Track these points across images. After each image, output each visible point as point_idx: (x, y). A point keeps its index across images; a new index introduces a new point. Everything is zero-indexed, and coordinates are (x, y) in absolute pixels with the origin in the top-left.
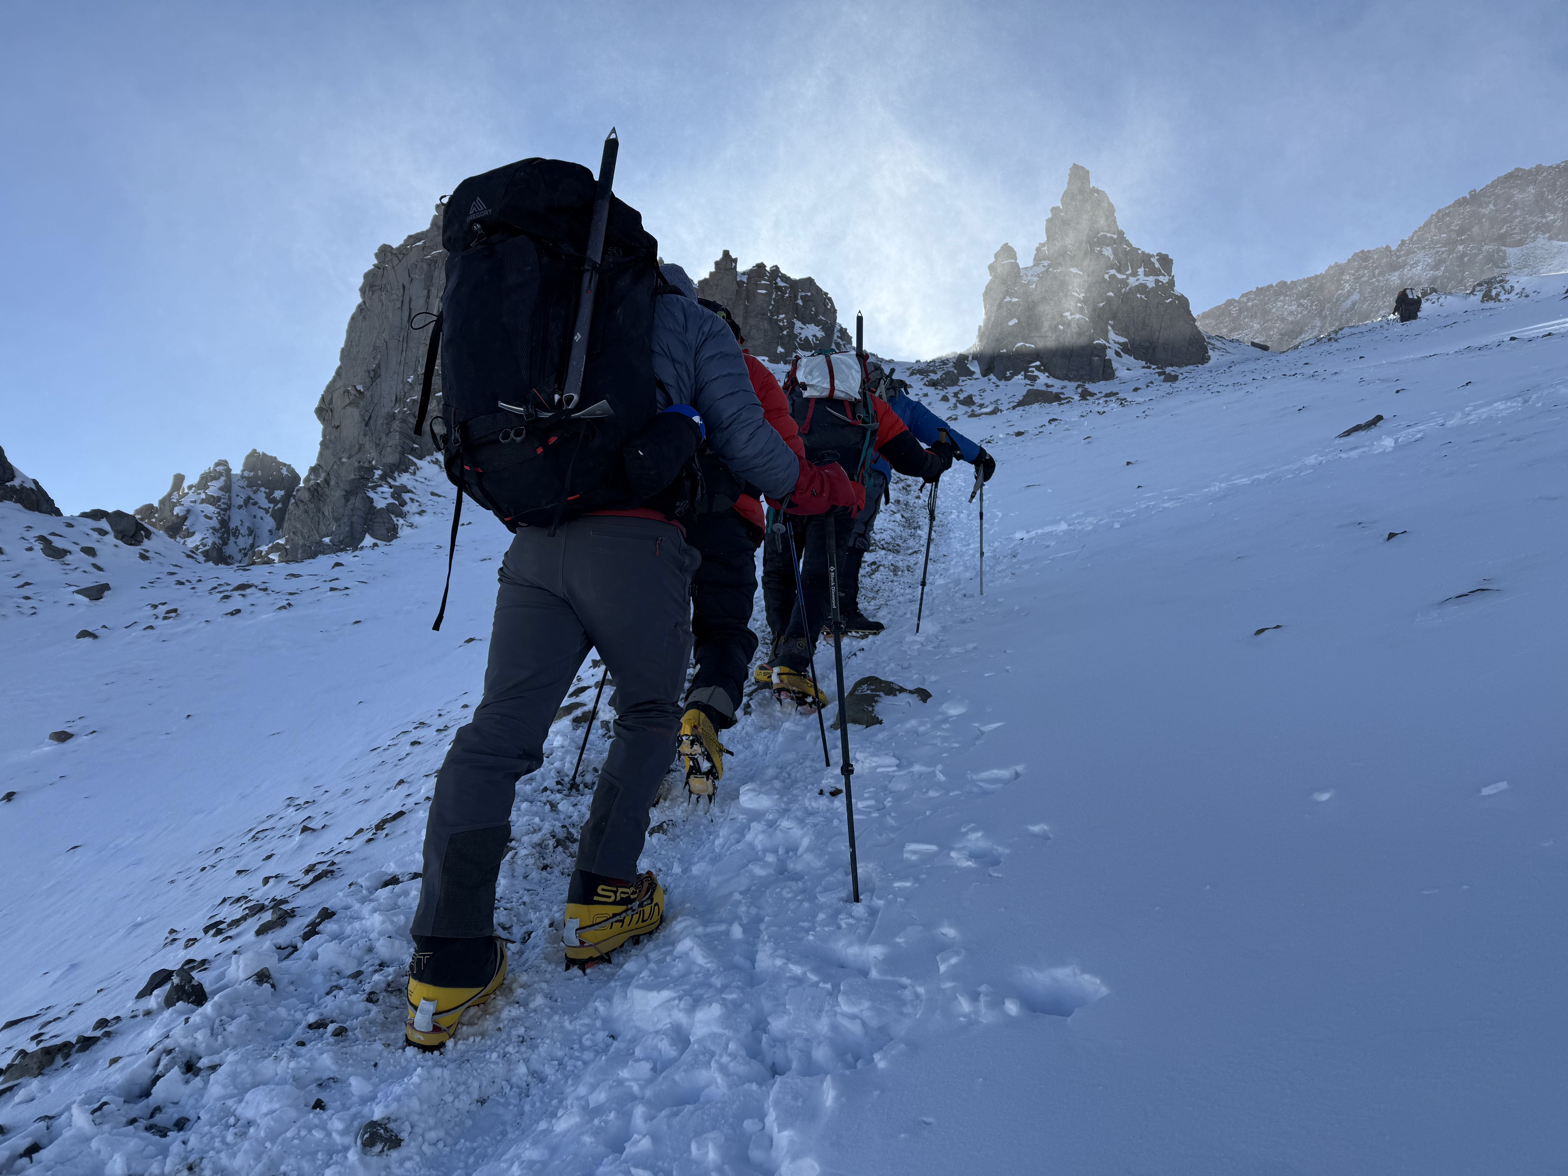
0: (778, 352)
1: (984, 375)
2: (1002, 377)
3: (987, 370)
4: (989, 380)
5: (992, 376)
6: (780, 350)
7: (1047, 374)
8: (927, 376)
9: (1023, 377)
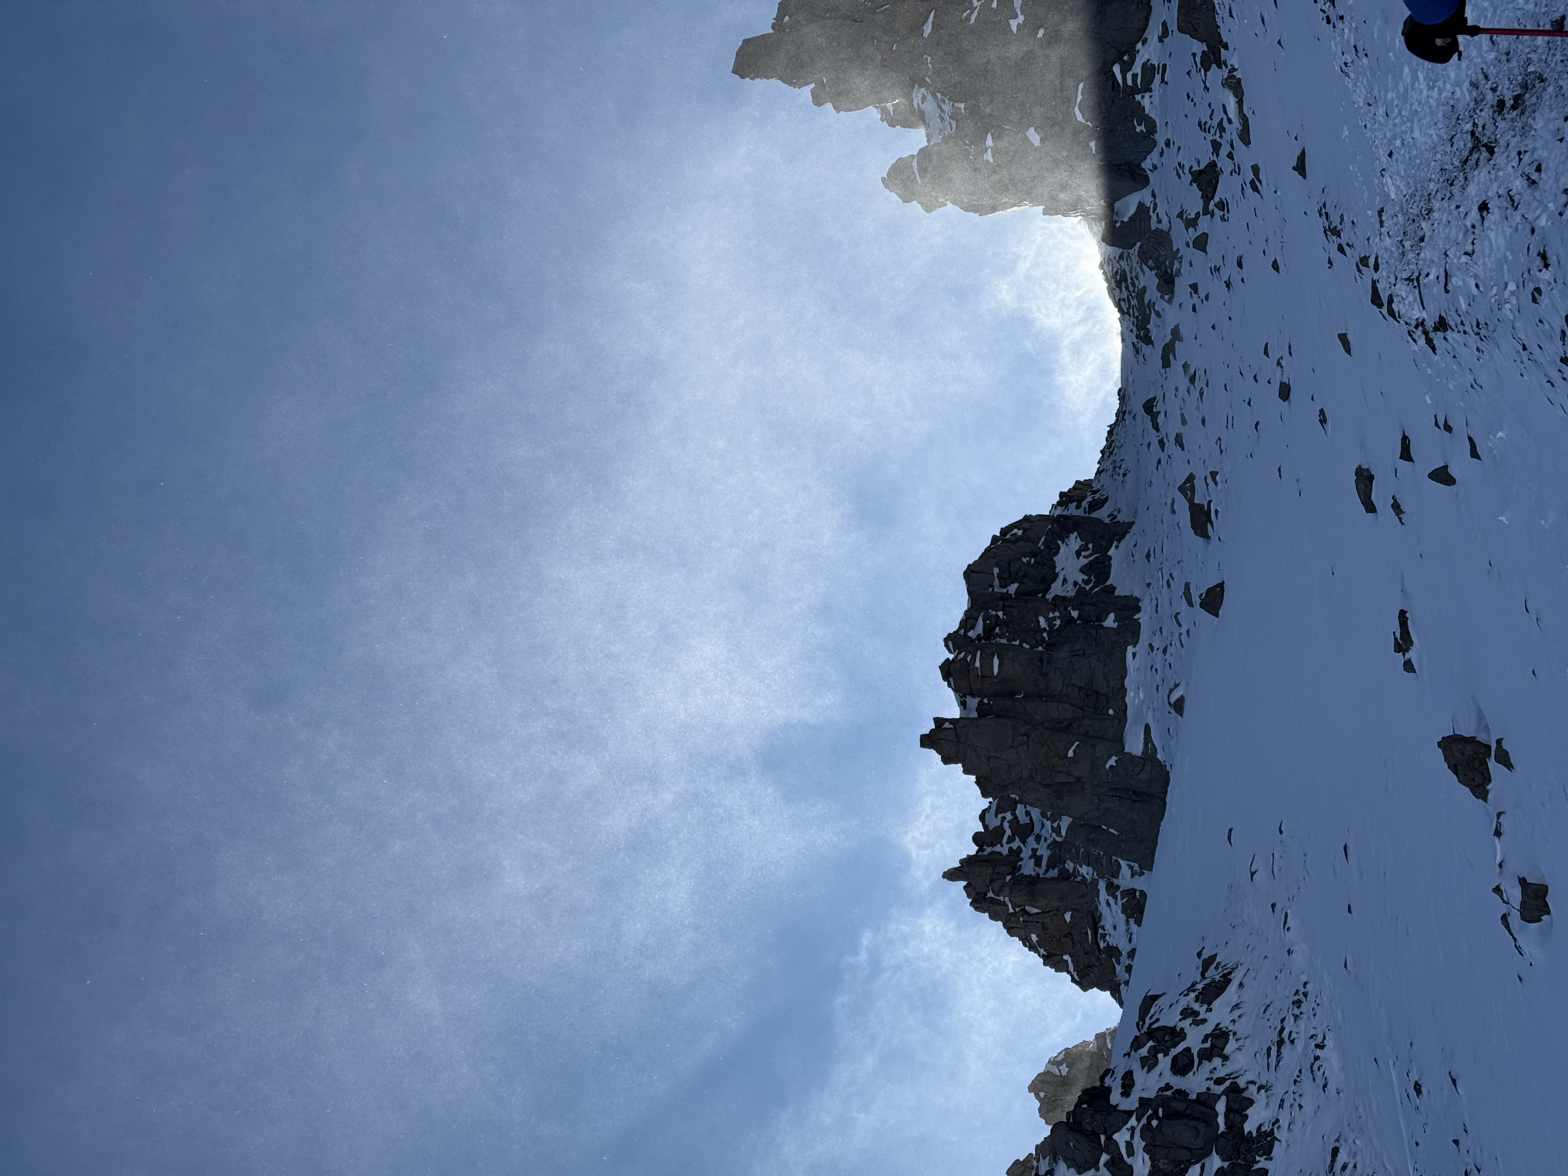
0: (1115, 625)
1: (1146, 181)
2: (1148, 141)
3: (1133, 178)
4: (1155, 167)
5: (1146, 165)
6: (1110, 621)
7: (1139, 46)
8: (1151, 305)
9: (1147, 95)
